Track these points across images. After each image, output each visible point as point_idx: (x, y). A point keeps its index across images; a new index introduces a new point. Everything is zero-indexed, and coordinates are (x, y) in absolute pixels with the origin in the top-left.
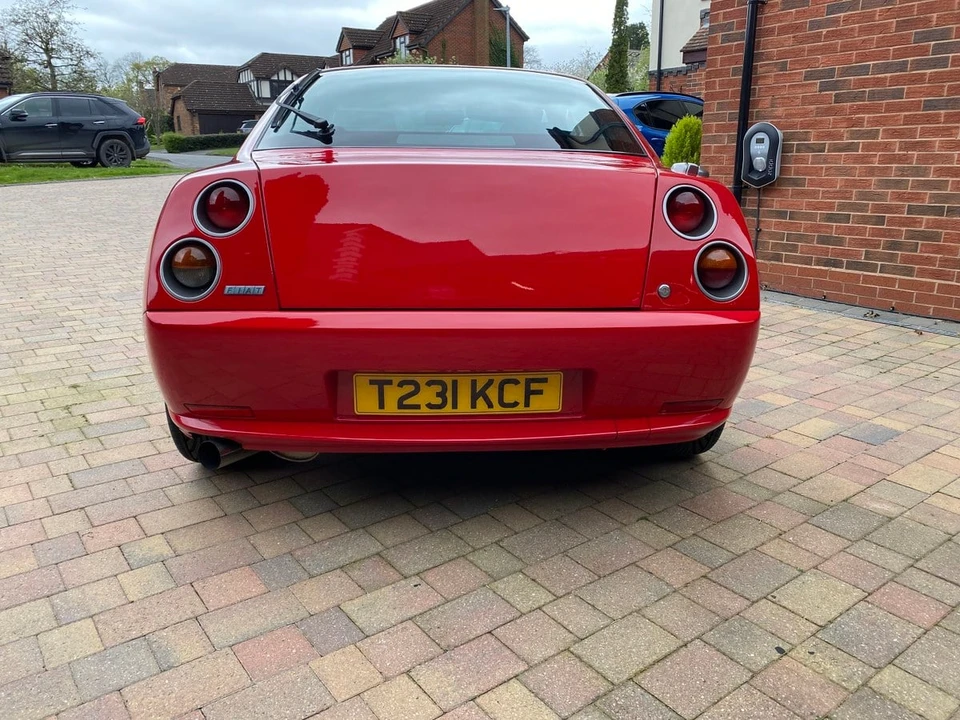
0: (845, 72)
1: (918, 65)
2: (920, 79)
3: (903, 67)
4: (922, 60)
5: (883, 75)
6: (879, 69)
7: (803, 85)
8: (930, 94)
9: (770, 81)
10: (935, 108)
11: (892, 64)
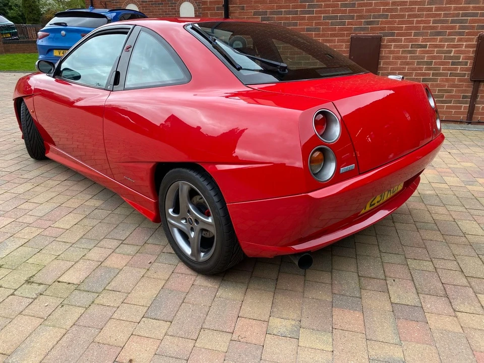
0: (272, 13)
1: (302, 12)
2: (304, 18)
3: (296, 13)
4: (304, 11)
5: (288, 16)
6: (286, 13)
7: (253, 18)
8: (308, 25)
9: (237, 15)
10: (310, 31)
11: (292, 11)
